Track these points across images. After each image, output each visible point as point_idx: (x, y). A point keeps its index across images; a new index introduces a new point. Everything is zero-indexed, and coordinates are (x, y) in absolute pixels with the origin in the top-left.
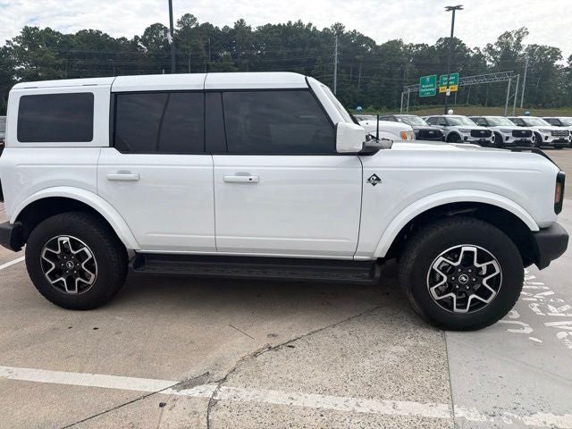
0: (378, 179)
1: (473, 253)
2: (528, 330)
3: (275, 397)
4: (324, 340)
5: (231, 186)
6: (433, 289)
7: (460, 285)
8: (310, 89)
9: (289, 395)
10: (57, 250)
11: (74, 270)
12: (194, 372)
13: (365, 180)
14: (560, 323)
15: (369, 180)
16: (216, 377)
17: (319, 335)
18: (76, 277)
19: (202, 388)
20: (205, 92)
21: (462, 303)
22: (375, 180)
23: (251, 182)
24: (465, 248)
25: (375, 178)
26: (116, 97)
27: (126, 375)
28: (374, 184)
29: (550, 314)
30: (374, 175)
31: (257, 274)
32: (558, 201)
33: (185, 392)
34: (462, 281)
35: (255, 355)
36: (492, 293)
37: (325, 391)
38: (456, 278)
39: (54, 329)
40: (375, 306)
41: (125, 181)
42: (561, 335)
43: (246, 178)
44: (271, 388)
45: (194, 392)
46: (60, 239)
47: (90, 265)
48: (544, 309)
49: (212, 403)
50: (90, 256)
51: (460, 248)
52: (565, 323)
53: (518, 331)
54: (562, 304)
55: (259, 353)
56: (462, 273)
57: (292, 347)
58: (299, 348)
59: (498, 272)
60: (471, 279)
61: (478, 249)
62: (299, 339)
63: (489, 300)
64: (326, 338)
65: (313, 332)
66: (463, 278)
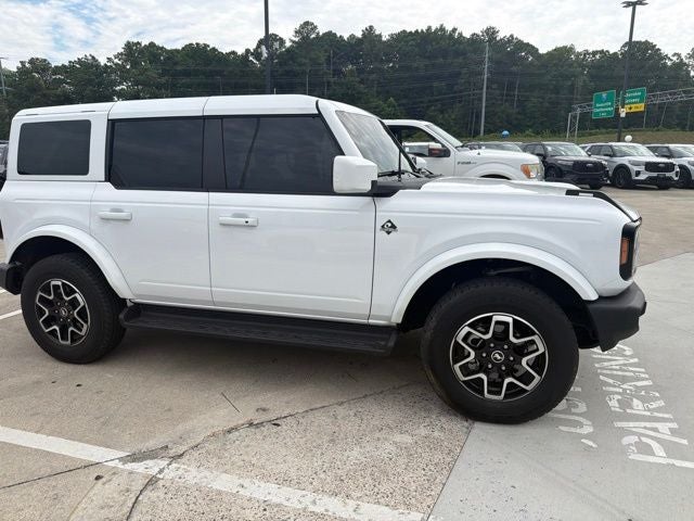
0: (393, 227)
1: (507, 324)
2: (587, 429)
3: (224, 482)
4: (321, 419)
5: (227, 229)
6: (457, 367)
7: (493, 364)
8: (319, 115)
9: (241, 481)
10: (50, 295)
11: (67, 318)
12: (152, 444)
13: (379, 227)
14: (637, 424)
15: (383, 227)
16: (172, 452)
17: (317, 413)
18: (70, 325)
19: (150, 463)
20: (204, 118)
21: (495, 386)
22: (390, 227)
23: (247, 226)
24: (498, 317)
25: (390, 225)
26: (113, 125)
27: (80, 441)
28: (389, 233)
29: (628, 411)
30: (389, 221)
31: (255, 335)
32: (624, 261)
33: (130, 466)
34: (496, 359)
35: (229, 432)
36: (534, 377)
37: (285, 481)
38: (489, 355)
39: (38, 382)
40: (405, 383)
41: (118, 221)
42: (626, 440)
43: (242, 221)
44: (225, 472)
45: (139, 467)
46: (53, 283)
47: (82, 313)
48: (625, 403)
49: (152, 482)
50: (82, 304)
51: (491, 317)
52: (643, 424)
53: (573, 430)
54: (655, 399)
55: (235, 429)
56: (495, 348)
57: (278, 425)
58: (284, 427)
59: (541, 350)
60: (508, 357)
62: (290, 415)
63: (530, 387)
64: (322, 417)
65: (312, 410)
66: (497, 356)
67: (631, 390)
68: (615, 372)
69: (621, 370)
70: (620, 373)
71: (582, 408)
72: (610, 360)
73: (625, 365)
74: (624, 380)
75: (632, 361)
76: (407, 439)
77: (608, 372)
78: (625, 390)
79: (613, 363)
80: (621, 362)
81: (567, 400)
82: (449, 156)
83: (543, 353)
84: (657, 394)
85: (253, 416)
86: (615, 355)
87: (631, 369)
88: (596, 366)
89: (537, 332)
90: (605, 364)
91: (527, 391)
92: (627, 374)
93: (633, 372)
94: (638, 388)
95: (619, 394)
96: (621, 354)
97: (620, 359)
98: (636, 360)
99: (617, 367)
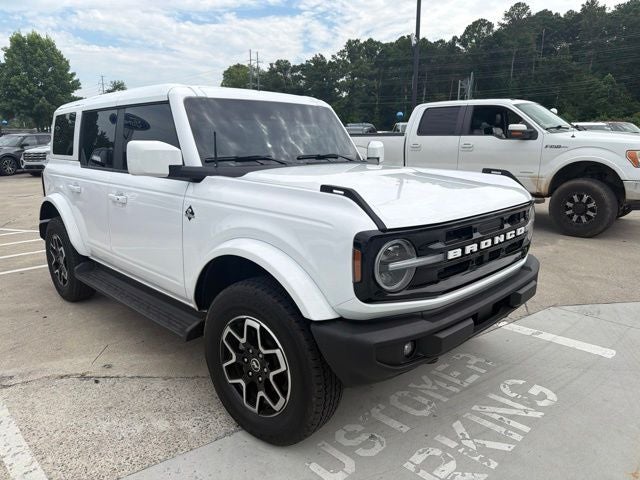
0: (192, 213)
4: (132, 387)
5: (113, 205)
6: (223, 367)
7: (253, 371)
8: (168, 102)
9: (6, 418)
10: (54, 246)
15: (187, 212)
17: (137, 381)
18: (62, 271)
20: (117, 108)
24: (249, 322)
25: (190, 211)
26: (84, 116)
28: (190, 219)
29: (423, 473)
30: (190, 207)
32: (359, 279)
34: (254, 366)
36: (279, 398)
37: (29, 429)
38: (248, 361)
41: (77, 193)
51: (245, 320)
55: (69, 377)
56: (253, 356)
57: (97, 381)
58: (99, 385)
59: (283, 368)
60: (263, 368)
61: (261, 327)
62: (118, 377)
63: (277, 407)
64: (135, 386)
65: (139, 377)
67: (467, 448)
68: (484, 422)
69: (500, 422)
70: (489, 424)
71: (377, 448)
72: (504, 406)
73: (513, 417)
74: (481, 434)
75: (532, 414)
77: (476, 419)
78: (460, 446)
79: (501, 410)
80: (514, 412)
81: (372, 437)
82: (536, 138)
83: (285, 372)
84: (494, 465)
85: (95, 370)
86: (521, 402)
87: (513, 423)
88: (475, 408)
89: (280, 346)
90: (488, 409)
91: (275, 412)
92: (498, 429)
93: (509, 427)
94: (482, 449)
95: (445, 448)
96: (531, 402)
97: (519, 409)
98: (539, 415)
99: (497, 417)
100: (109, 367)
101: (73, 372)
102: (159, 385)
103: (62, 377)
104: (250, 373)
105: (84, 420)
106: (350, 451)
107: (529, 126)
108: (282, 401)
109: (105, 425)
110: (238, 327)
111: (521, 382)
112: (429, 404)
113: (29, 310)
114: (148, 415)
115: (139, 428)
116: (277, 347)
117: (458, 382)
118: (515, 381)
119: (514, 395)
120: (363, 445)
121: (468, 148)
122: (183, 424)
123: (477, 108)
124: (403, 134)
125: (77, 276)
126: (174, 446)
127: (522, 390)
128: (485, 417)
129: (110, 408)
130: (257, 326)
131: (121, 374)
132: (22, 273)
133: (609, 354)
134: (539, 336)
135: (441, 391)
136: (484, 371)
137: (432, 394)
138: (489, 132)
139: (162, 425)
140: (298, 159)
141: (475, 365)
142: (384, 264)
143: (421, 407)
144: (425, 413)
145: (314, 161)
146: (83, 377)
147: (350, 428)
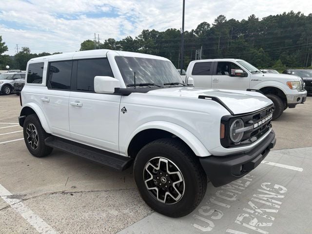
0: (126, 110)
1: (166, 164)
2: (208, 229)
6: (145, 182)
7: (162, 183)
8: (106, 58)
10: (29, 129)
11: (34, 139)
12: (24, 193)
13: (121, 110)
16: (25, 198)
18: (34, 142)
20: (73, 61)
22: (124, 110)
24: (162, 160)
27: (5, 186)
28: (124, 113)
29: (245, 224)
30: (124, 107)
33: (7, 200)
36: (178, 194)
38: (160, 178)
43: (77, 104)
44: (32, 210)
46: (30, 125)
47: (37, 137)
49: (7, 207)
50: (37, 134)
51: (159, 159)
53: (200, 227)
54: (269, 221)
55: (56, 193)
56: (162, 175)
57: (72, 195)
58: (73, 196)
59: (181, 180)
60: (168, 181)
61: (169, 162)
62: (81, 192)
63: (177, 199)
64: (92, 195)
65: (92, 191)
66: (163, 179)
67: (259, 213)
68: (261, 201)
69: (267, 201)
70: (264, 202)
71: (220, 216)
72: (266, 194)
73: (272, 198)
74: (262, 206)
75: (279, 196)
76: (115, 213)
77: (257, 200)
78: (256, 212)
79: (266, 196)
80: (272, 196)
81: (215, 211)
82: (247, 76)
83: (183, 182)
84: (273, 219)
85: (68, 189)
86: (272, 192)
87: (273, 201)
88: (254, 195)
89: (179, 170)
90: (260, 195)
91: (175, 201)
92: (268, 203)
93: (273, 203)
94: (265, 213)
95: (250, 214)
96: (277, 192)
97: (273, 195)
98: (283, 197)
99: (266, 199)
100: (75, 187)
101: (58, 191)
102: (103, 194)
103: (53, 194)
104: (160, 184)
105: (74, 213)
106: (208, 217)
107: (244, 71)
108: (180, 195)
109: (86, 215)
110: (155, 162)
111: (269, 183)
112: (234, 195)
113: (18, 162)
114: (105, 208)
115: (104, 215)
116: (178, 171)
117: (242, 185)
118: (266, 183)
119: (268, 189)
120: (213, 215)
121: (216, 81)
122: (126, 211)
123: (219, 63)
124: (185, 75)
125: (47, 144)
126: (126, 222)
127: (272, 187)
128: (260, 199)
129: (85, 206)
130: (166, 161)
131: (83, 190)
132: (4, 144)
133: (301, 170)
134: (268, 164)
135: (236, 189)
136: (251, 180)
137: (233, 191)
138: (223, 74)
139: (114, 212)
140: (164, 85)
141: (246, 177)
142: (234, 130)
143: (231, 197)
144: (234, 199)
145: (169, 86)
146: (63, 192)
147: (204, 208)
